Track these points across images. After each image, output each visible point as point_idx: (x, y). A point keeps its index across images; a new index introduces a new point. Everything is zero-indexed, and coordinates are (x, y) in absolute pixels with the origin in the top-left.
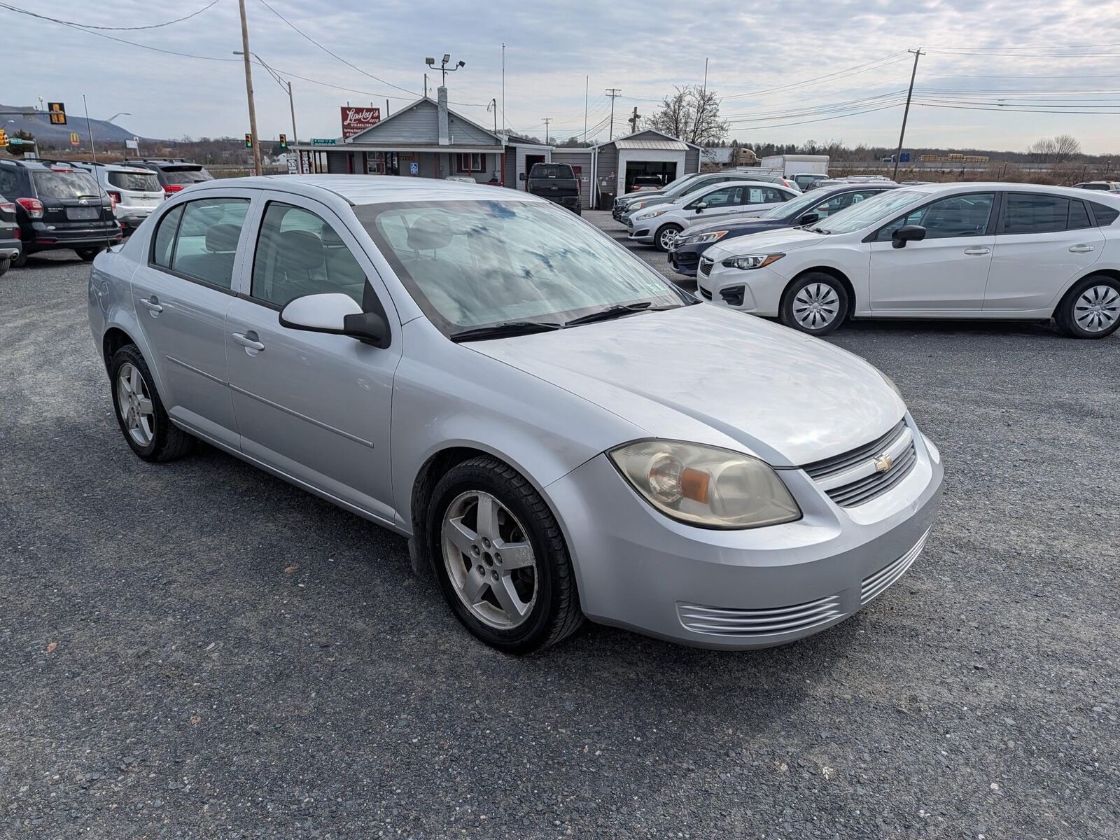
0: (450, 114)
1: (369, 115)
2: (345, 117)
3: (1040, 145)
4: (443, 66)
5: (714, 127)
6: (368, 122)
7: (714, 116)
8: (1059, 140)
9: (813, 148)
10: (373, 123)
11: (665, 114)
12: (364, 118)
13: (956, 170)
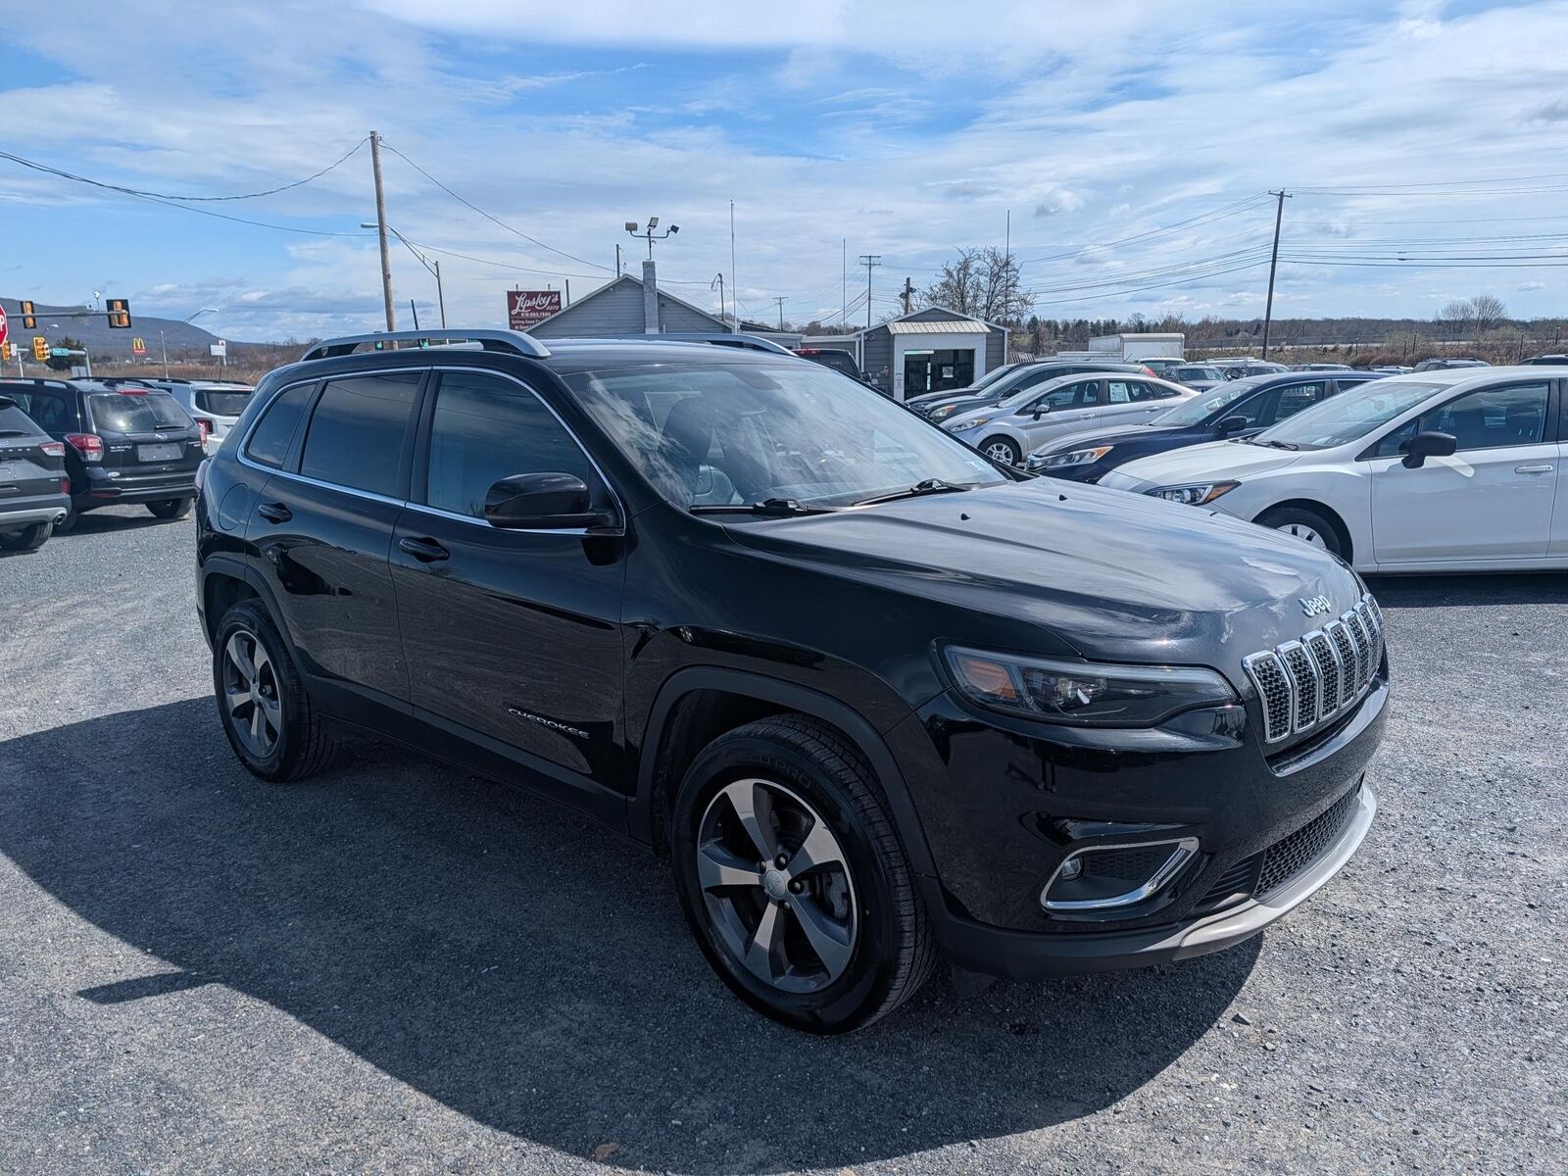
0: (660, 296)
1: (546, 301)
2: (512, 304)
3: (1452, 309)
4: (649, 233)
5: (1014, 300)
6: (545, 310)
7: (1014, 285)
8: (1478, 301)
9: (1141, 323)
10: (552, 312)
11: (946, 285)
12: (538, 305)
13: (1343, 346)
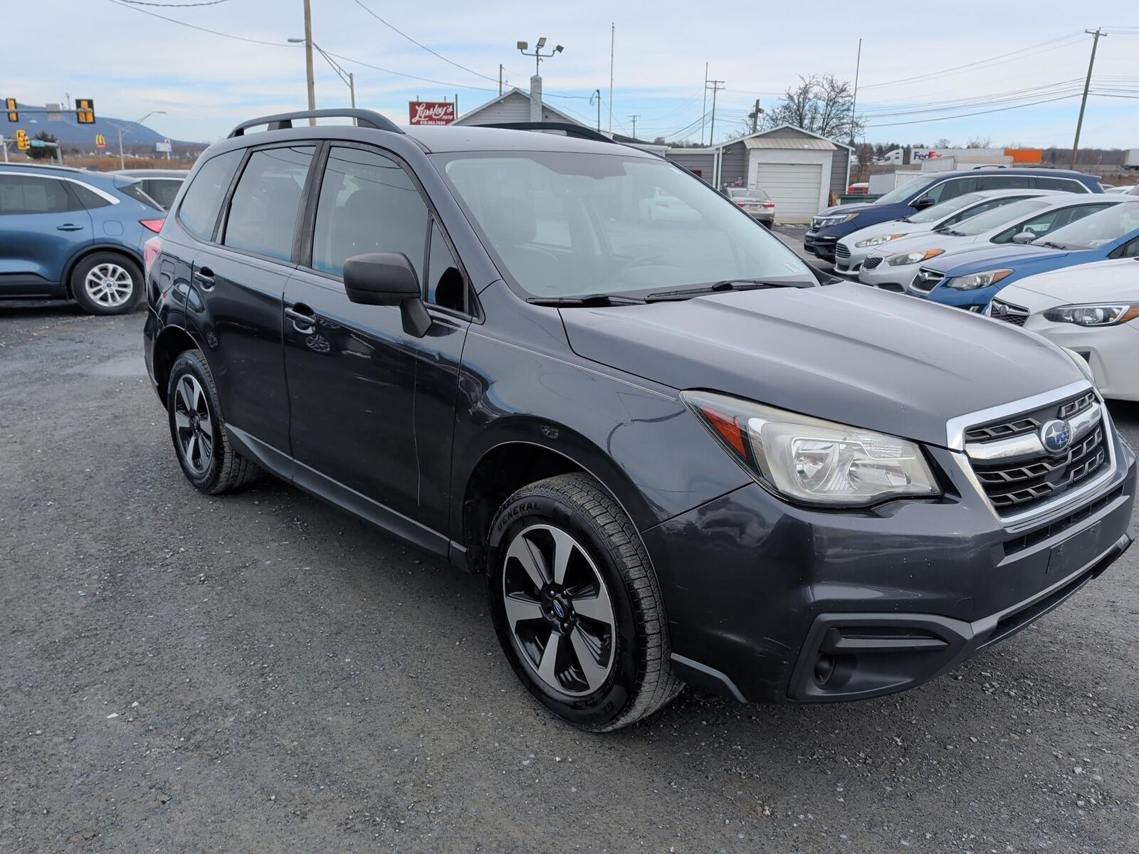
0: (544, 107)
1: (441, 111)
2: (413, 112)
4: (537, 52)
5: (847, 123)
6: (441, 120)
7: (848, 110)
10: (446, 120)
11: (786, 108)
12: (435, 115)
